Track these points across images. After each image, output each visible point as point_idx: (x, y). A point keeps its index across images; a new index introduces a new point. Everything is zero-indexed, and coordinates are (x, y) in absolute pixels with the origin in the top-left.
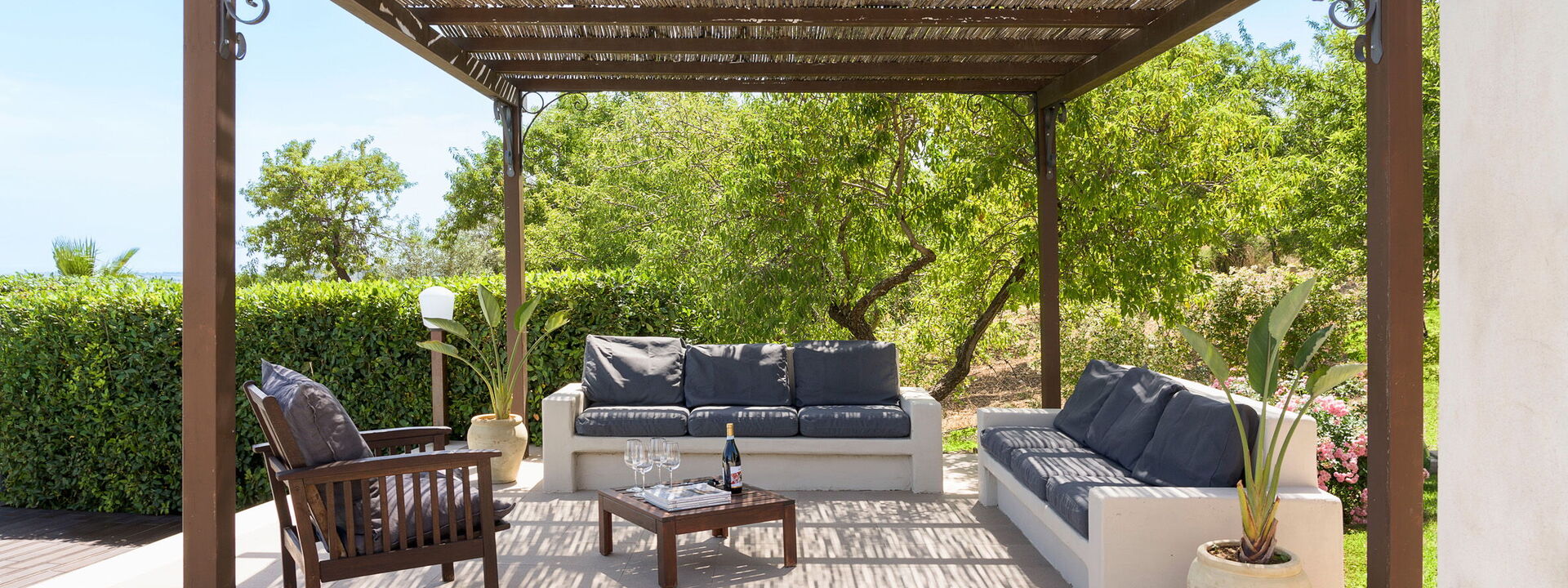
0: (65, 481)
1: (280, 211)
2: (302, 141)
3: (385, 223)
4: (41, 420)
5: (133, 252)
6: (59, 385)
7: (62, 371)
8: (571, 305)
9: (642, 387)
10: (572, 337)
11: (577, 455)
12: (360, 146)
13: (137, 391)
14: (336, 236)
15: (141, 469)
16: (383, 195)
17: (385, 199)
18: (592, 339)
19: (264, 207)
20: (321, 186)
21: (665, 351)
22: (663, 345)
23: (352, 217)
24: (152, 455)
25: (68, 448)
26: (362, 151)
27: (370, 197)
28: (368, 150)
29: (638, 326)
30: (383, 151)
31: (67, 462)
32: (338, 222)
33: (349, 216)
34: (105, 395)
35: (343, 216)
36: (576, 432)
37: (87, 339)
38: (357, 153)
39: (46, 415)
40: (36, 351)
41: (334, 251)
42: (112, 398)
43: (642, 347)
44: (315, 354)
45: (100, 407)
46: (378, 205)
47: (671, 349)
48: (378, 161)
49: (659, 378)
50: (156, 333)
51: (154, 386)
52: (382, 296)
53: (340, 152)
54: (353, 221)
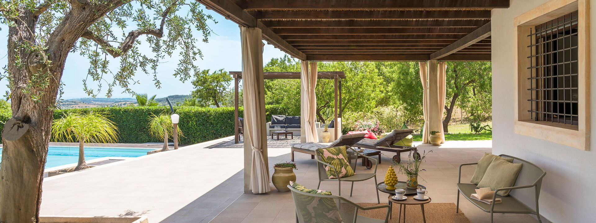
0: (189, 140)
1: (201, 87)
2: (207, 69)
3: (227, 90)
4: (185, 130)
5: (155, 96)
6: (188, 124)
7: (188, 122)
8: (270, 111)
9: (279, 122)
10: (270, 115)
11: (270, 131)
12: (221, 71)
13: (201, 125)
14: (215, 93)
15: (201, 137)
16: (226, 82)
17: (227, 83)
18: (273, 115)
19: (197, 86)
20: (212, 81)
21: (283, 117)
22: (283, 116)
23: (219, 88)
24: (203, 135)
25: (189, 134)
26: (221, 72)
27: (223, 83)
28: (223, 71)
29: (280, 113)
30: (227, 71)
31: (189, 137)
32: (216, 90)
33: (218, 88)
34: (195, 126)
35: (216, 88)
36: (270, 128)
37: (192, 117)
38: (220, 72)
39: (185, 129)
40: (184, 119)
41: (214, 97)
42: (196, 126)
43: (280, 116)
44: (230, 119)
45: (195, 128)
46: (225, 85)
47: (284, 117)
48: (226, 74)
49: (282, 121)
50: (204, 116)
51: (204, 124)
52: (241, 109)
53: (215, 71)
54: (219, 89)
